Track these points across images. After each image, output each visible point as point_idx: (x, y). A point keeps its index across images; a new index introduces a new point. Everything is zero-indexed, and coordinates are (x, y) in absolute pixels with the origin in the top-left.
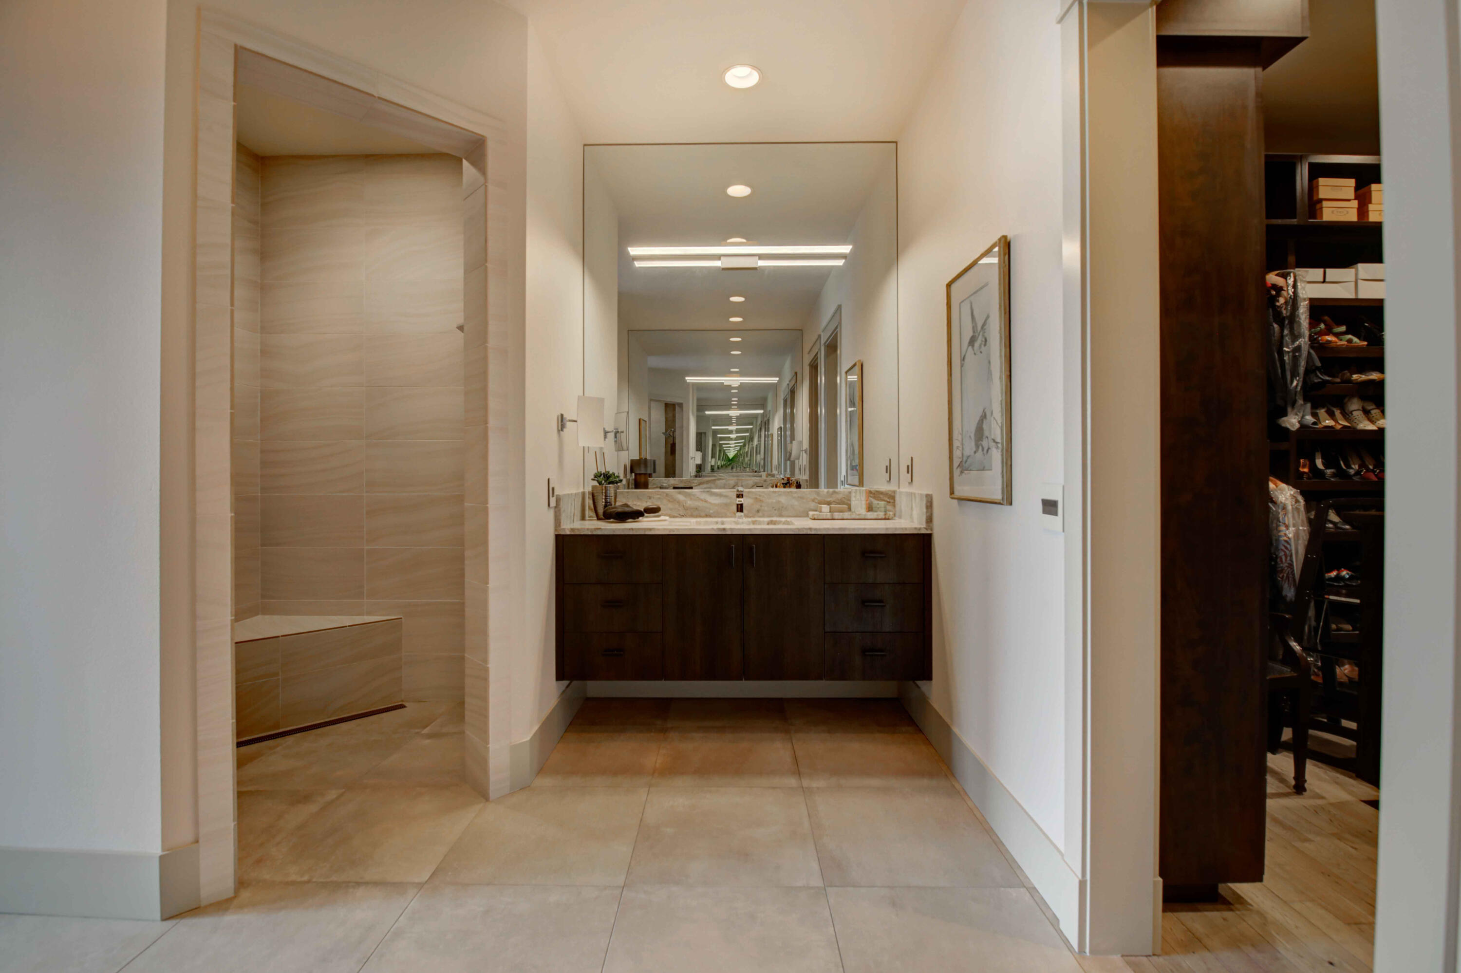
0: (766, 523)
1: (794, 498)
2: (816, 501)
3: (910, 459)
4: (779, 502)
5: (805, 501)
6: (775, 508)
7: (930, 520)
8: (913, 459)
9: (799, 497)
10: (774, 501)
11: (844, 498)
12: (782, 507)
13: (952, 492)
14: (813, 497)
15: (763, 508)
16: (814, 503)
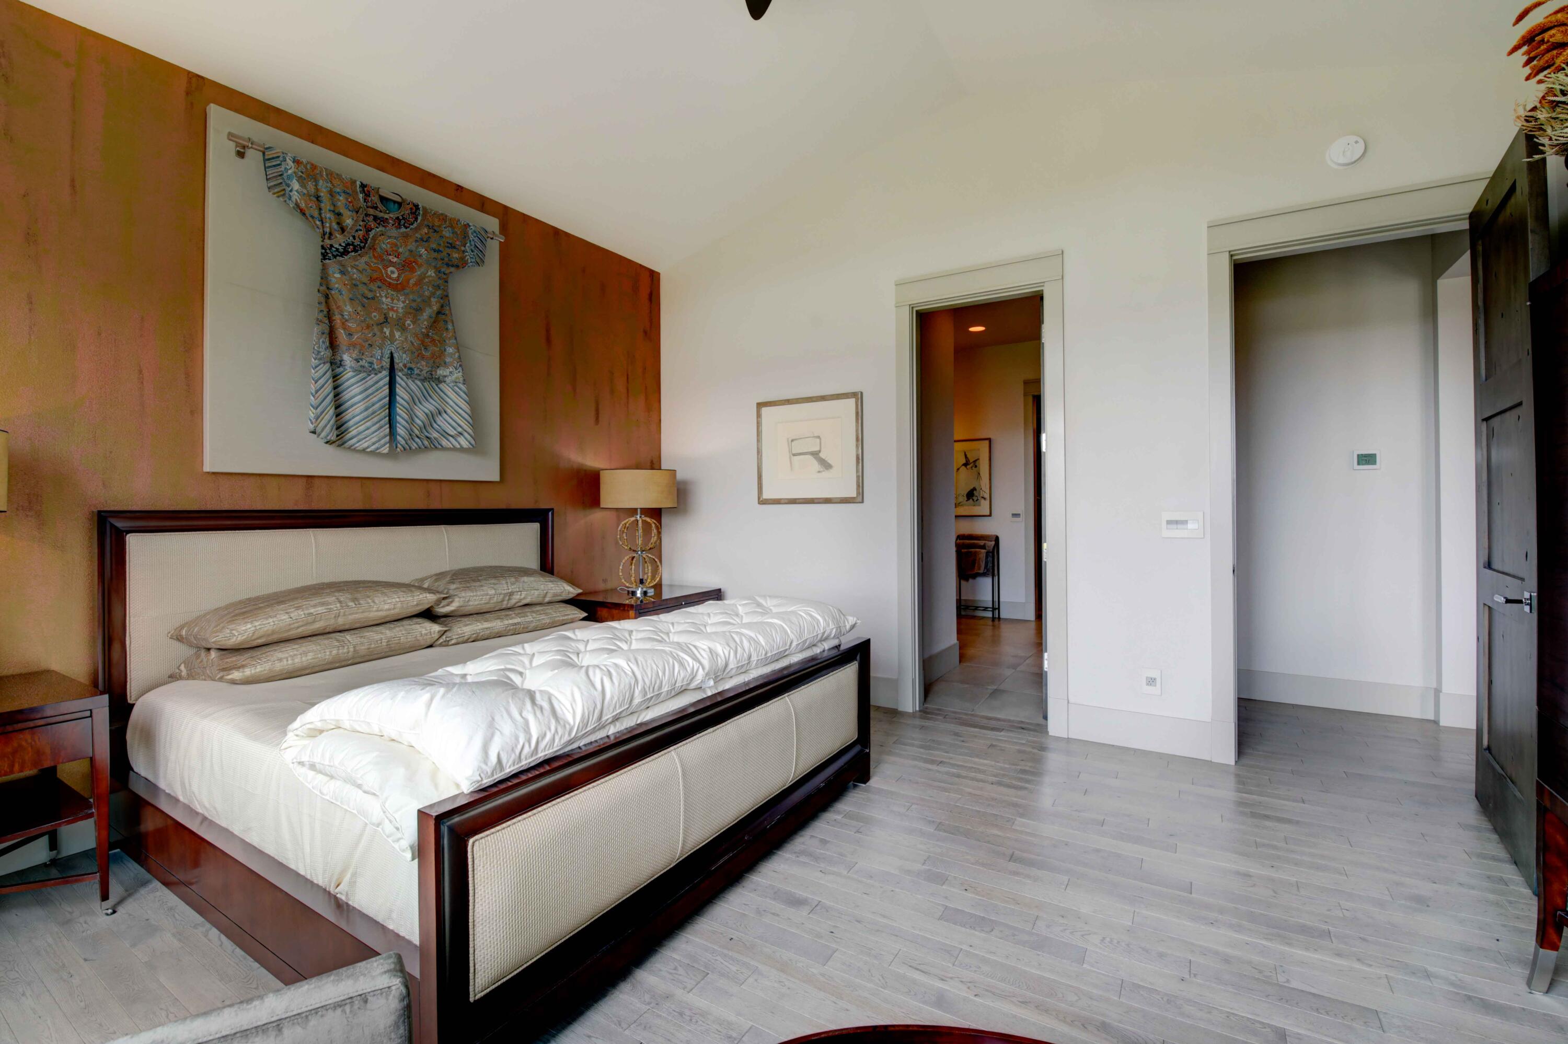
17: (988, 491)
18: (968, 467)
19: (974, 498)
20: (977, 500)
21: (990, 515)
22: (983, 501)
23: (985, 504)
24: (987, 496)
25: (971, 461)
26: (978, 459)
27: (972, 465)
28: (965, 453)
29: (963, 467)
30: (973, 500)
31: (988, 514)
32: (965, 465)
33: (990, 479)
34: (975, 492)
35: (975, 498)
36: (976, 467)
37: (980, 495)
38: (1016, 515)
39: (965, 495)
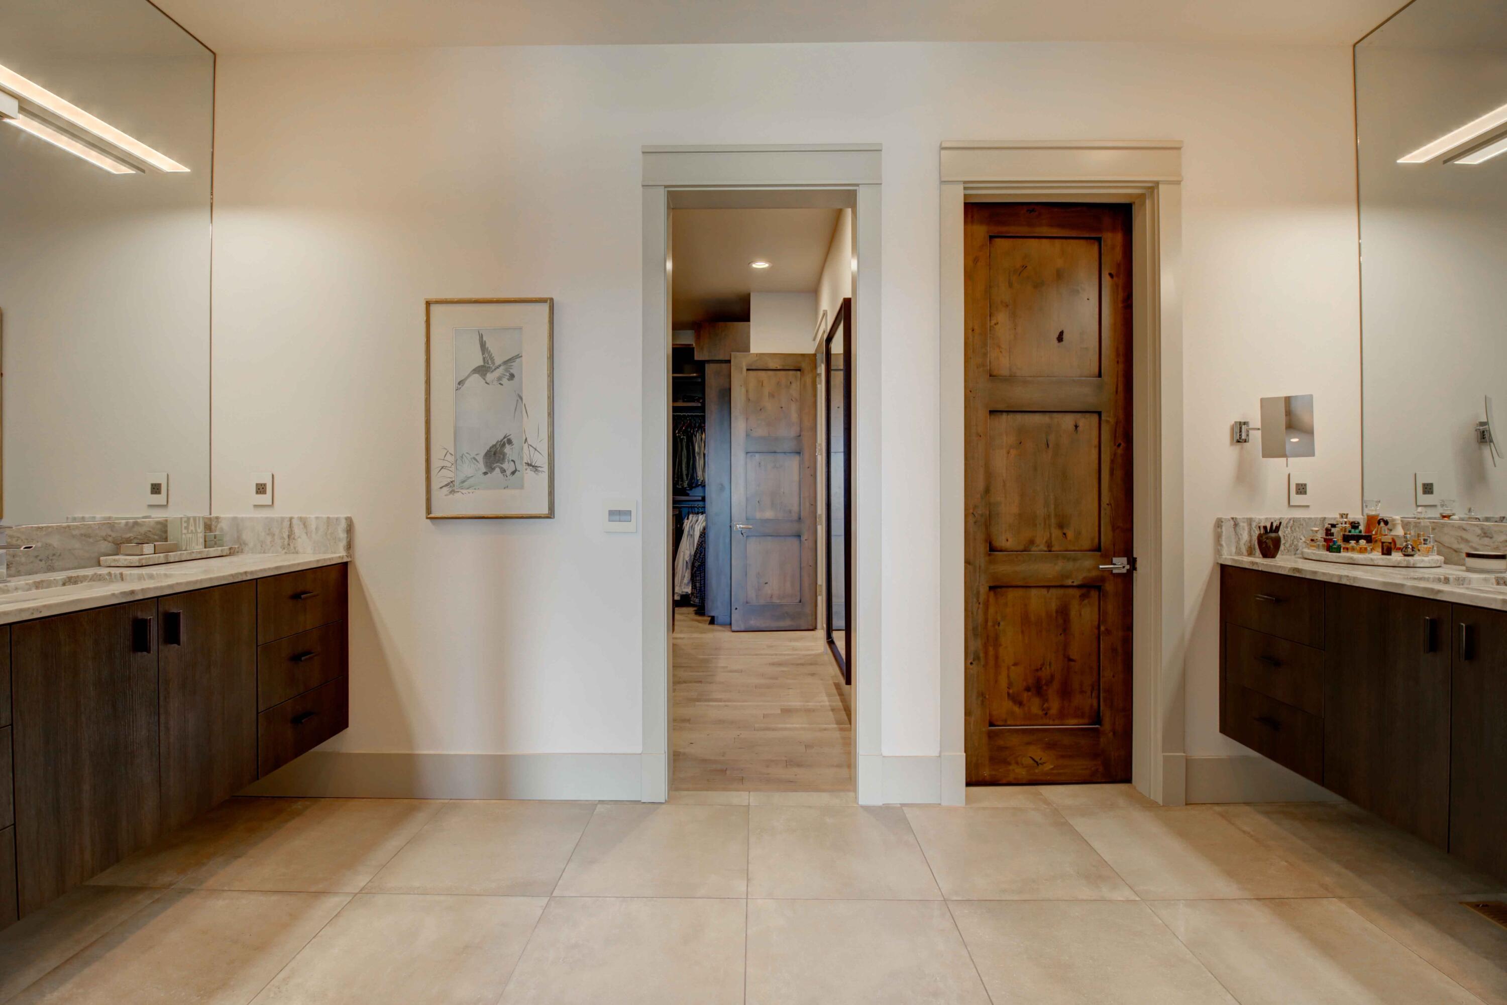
0: (61, 583)
1: (74, 536)
2: (110, 539)
3: (271, 476)
4: (47, 546)
5: (91, 540)
6: (39, 558)
7: (349, 546)
8: (275, 476)
9: (82, 535)
10: (39, 544)
11: (150, 531)
12: (54, 555)
13: (429, 510)
14: (104, 534)
15: (17, 559)
16: (106, 543)
17: (544, 447)
18: (490, 376)
19: (505, 466)
20: (513, 473)
21: (551, 515)
22: (529, 474)
23: (537, 483)
24: (542, 460)
25: (498, 361)
26: (518, 356)
27: (501, 370)
28: (481, 337)
29: (476, 376)
30: (503, 471)
31: (545, 511)
32: (482, 371)
33: (551, 414)
34: (507, 449)
35: (508, 467)
36: (512, 376)
37: (522, 458)
38: (619, 515)
39: (480, 458)
